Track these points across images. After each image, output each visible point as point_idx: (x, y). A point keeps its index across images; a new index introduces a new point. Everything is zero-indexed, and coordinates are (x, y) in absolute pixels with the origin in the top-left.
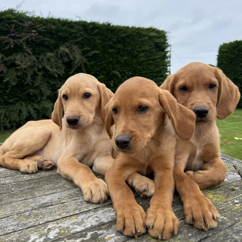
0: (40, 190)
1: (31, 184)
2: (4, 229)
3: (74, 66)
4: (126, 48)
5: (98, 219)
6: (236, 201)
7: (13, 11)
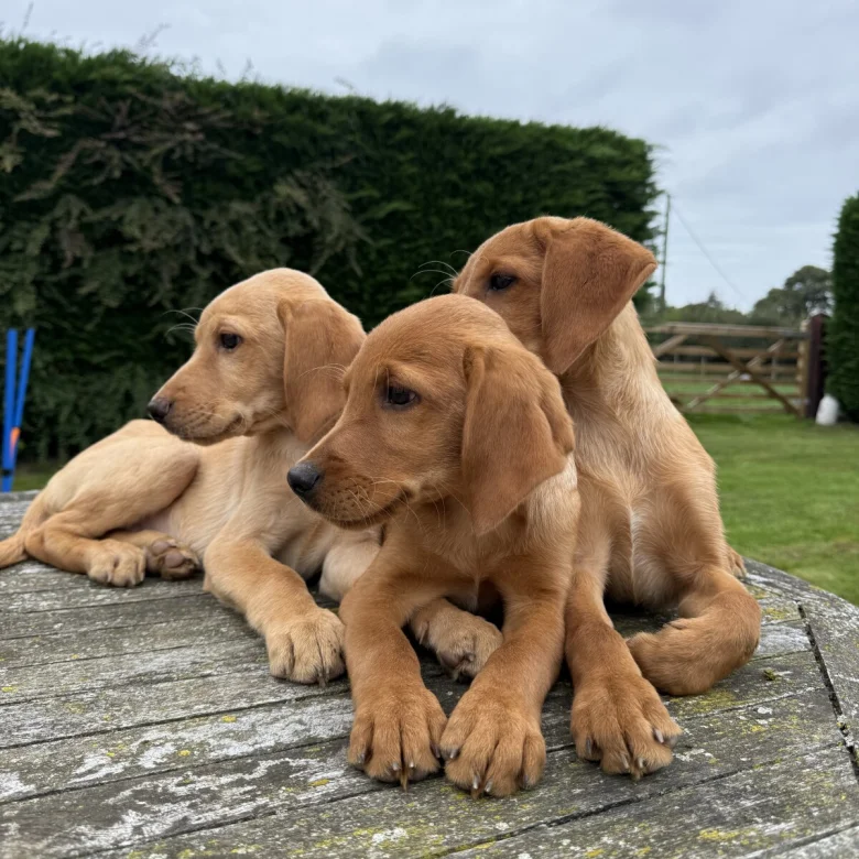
0: (141, 636)
1: (116, 616)
2: (10, 732)
3: (322, 251)
4: (505, 197)
5: (303, 727)
6: (762, 710)
7: (126, 58)
